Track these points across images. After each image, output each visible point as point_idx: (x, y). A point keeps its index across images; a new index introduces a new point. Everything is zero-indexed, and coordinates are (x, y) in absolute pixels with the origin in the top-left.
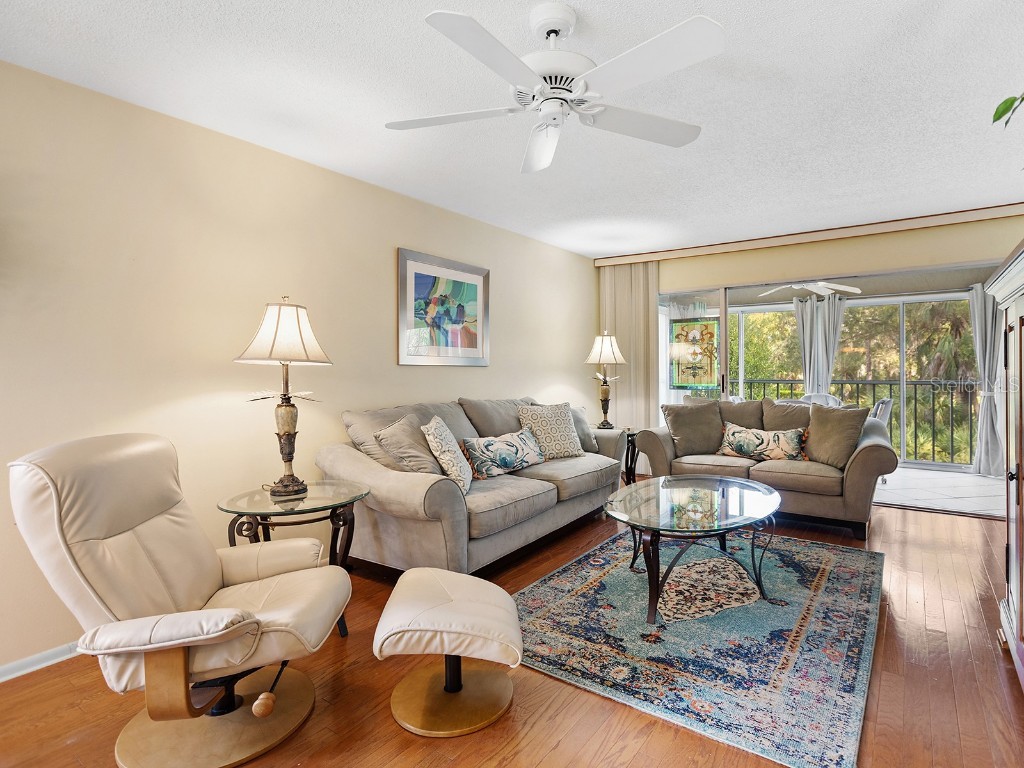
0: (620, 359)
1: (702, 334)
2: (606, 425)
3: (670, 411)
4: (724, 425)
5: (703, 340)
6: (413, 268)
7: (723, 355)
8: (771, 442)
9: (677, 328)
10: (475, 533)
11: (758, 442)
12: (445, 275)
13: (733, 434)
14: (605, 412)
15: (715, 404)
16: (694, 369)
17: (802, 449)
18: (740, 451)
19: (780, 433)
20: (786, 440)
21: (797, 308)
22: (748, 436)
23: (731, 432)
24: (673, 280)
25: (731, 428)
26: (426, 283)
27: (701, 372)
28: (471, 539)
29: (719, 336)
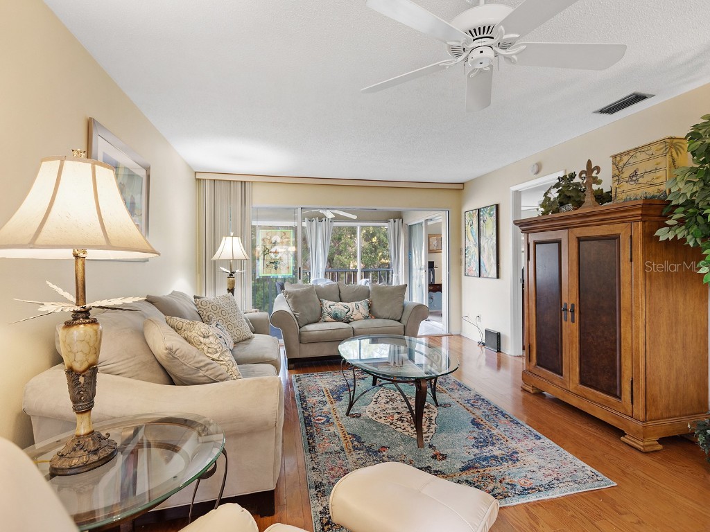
1: (282, 238)
3: (290, 294)
7: (300, 254)
8: (355, 309)
13: (330, 307)
15: (313, 287)
16: (276, 264)
17: (371, 311)
18: (336, 318)
19: (359, 303)
20: (362, 307)
21: (307, 225)
23: (328, 306)
25: (327, 303)
27: (280, 265)
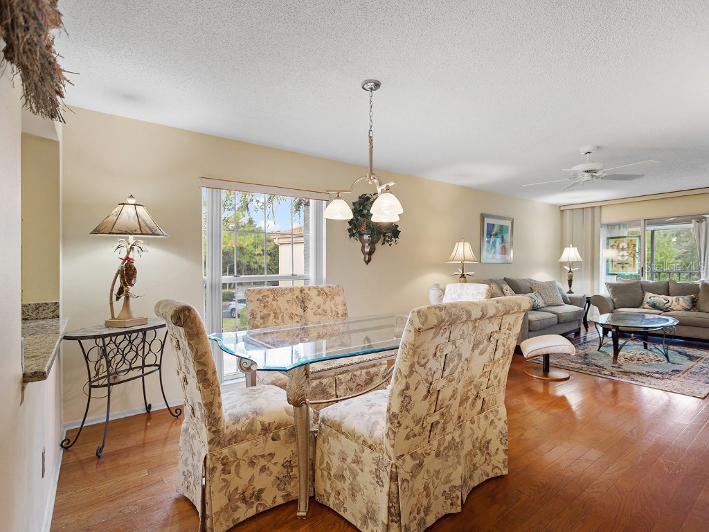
0: (580, 259)
1: (628, 245)
2: (570, 292)
3: (610, 286)
4: (644, 294)
5: (629, 248)
6: (487, 221)
7: (642, 257)
8: (674, 302)
9: (612, 242)
10: (531, 328)
11: (666, 302)
12: (497, 222)
13: (650, 298)
14: (570, 286)
15: (638, 282)
16: (622, 264)
17: (694, 306)
18: (654, 306)
19: (680, 298)
20: (684, 301)
21: (695, 226)
22: (660, 299)
23: (648, 297)
24: (609, 216)
25: (648, 295)
26: (491, 226)
27: (627, 265)
28: (529, 331)
29: (640, 246)
